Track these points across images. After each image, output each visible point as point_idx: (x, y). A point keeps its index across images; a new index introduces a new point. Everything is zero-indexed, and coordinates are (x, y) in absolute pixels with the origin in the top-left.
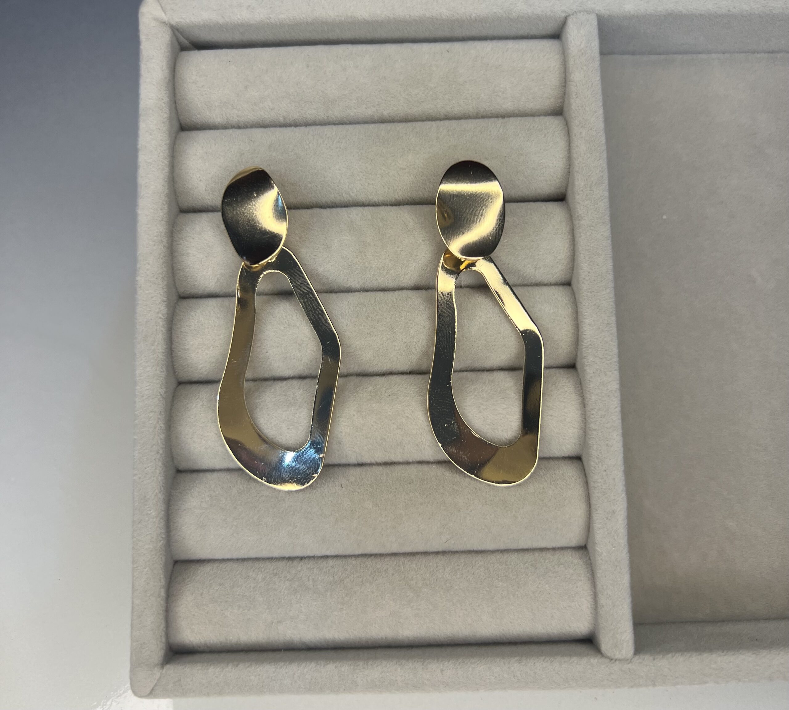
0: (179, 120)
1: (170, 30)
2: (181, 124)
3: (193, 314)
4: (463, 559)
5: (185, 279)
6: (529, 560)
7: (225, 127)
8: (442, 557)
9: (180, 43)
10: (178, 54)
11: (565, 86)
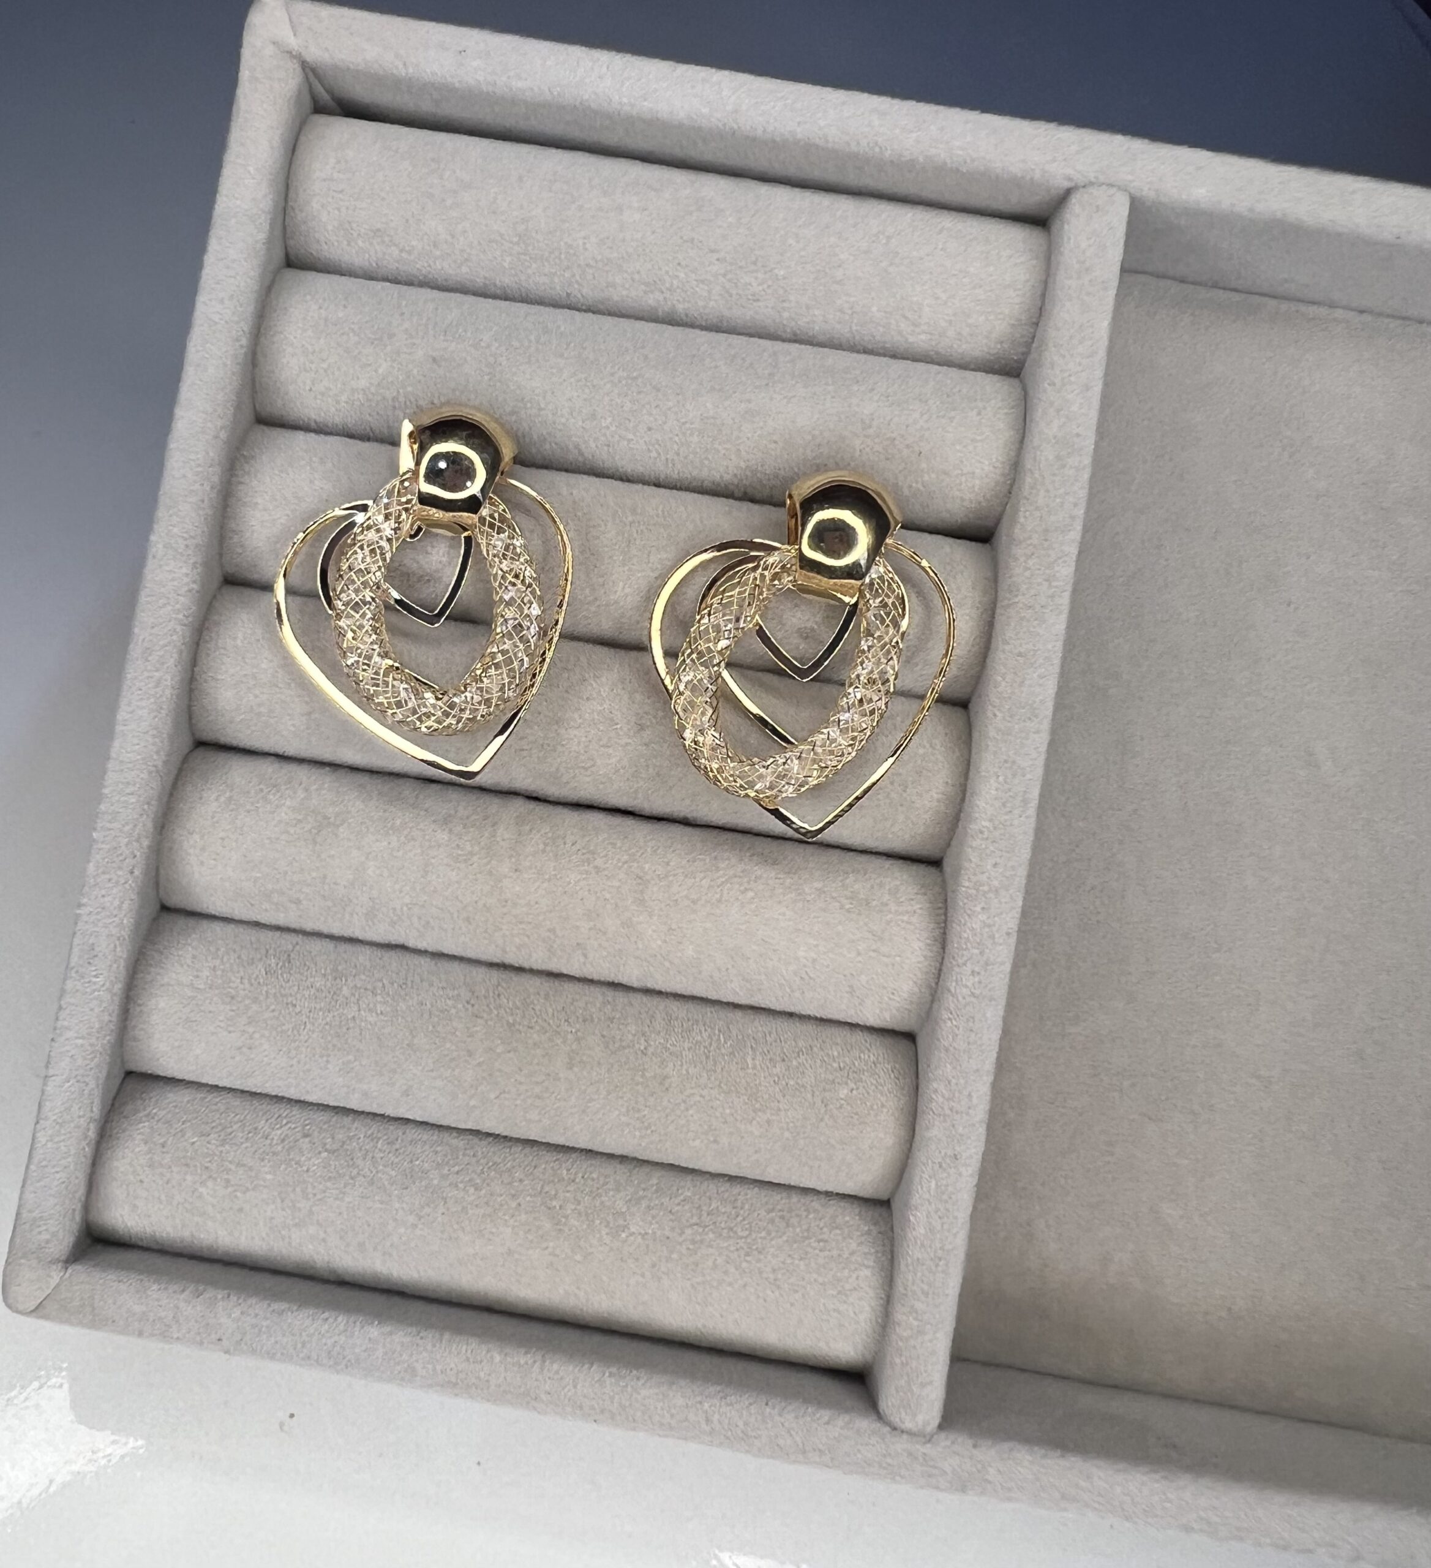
0: (286, 248)
1: (299, 70)
2: (287, 255)
4: (656, 1178)
5: (240, 550)
6: (779, 1207)
8: (618, 1166)
9: (314, 98)
10: (307, 116)
11: (1037, 324)
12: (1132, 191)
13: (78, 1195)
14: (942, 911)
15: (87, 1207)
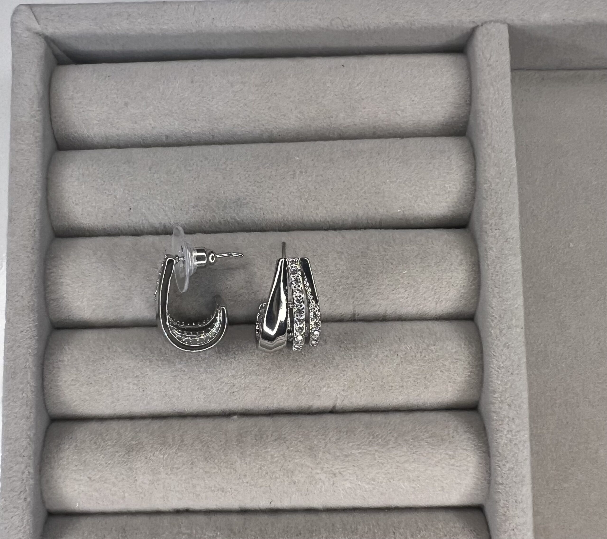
0: (55, 139)
1: (43, 41)
3: (66, 347)
5: (58, 309)
7: (104, 147)
9: (56, 56)
10: (54, 68)
11: (470, 104)
12: (508, 22)
14: (483, 435)
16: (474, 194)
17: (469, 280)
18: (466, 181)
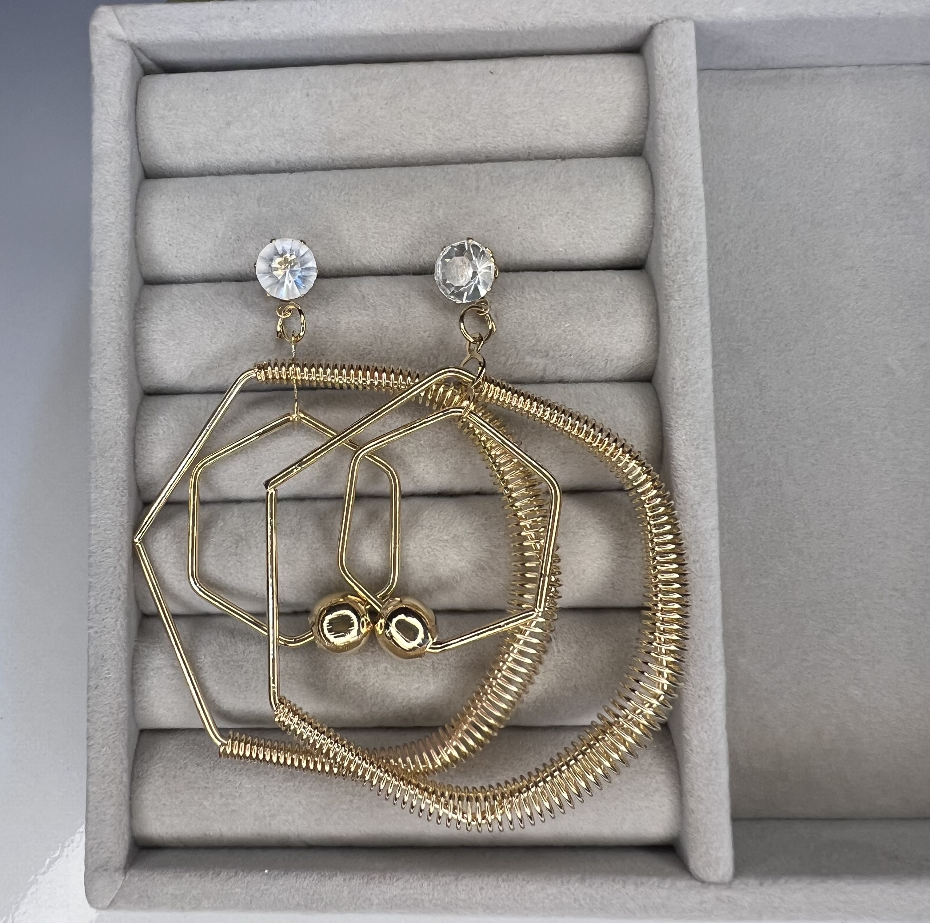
0: (143, 166)
1: (129, 50)
2: (144, 171)
5: (150, 372)
7: (201, 174)
9: (142, 65)
10: (140, 79)
11: (647, 118)
12: (694, 18)
13: (123, 823)
15: (131, 829)
16: (653, 228)
17: (646, 333)
18: (642, 212)
